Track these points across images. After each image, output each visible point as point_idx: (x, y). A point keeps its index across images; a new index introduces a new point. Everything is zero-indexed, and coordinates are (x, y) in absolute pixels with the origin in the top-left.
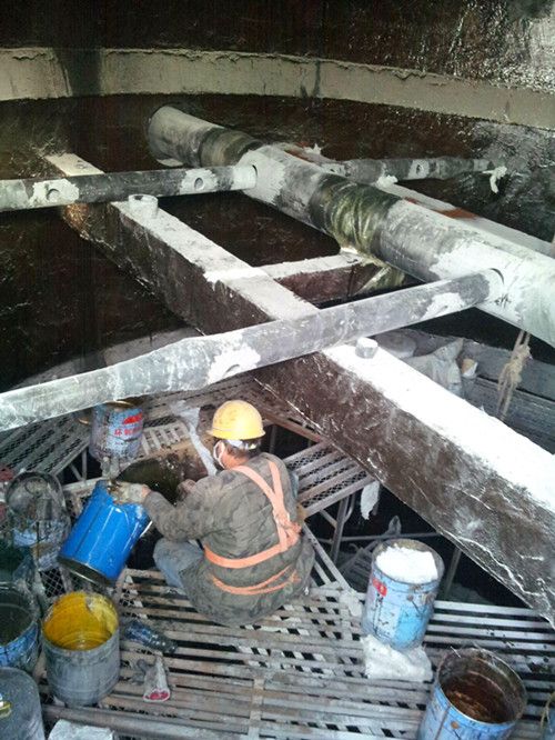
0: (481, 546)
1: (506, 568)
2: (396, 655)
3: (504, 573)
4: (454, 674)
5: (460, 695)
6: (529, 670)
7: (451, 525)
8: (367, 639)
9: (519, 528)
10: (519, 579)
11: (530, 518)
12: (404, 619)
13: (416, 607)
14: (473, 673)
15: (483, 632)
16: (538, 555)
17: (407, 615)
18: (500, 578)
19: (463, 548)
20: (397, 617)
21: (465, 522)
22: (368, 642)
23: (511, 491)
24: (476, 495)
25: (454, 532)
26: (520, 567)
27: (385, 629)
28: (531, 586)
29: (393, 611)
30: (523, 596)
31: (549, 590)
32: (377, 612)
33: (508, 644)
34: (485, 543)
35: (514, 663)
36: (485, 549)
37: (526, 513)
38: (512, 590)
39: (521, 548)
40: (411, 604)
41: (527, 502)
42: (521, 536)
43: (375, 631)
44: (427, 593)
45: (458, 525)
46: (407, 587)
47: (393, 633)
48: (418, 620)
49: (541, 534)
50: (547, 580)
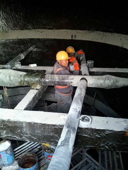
0: (8, 135)
1: (15, 136)
2: (11, 167)
3: (15, 138)
4: (22, 162)
5: (27, 165)
6: (38, 150)
7: (1, 135)
8: (3, 168)
9: (12, 127)
10: (18, 137)
11: (13, 124)
12: (8, 158)
13: (9, 154)
14: (26, 159)
15: (27, 149)
16: (19, 130)
17: (8, 157)
18: (15, 139)
19: (5, 138)
20: (6, 159)
21: (3, 133)
22: (3, 169)
23: (7, 121)
24: (1, 126)
25: (2, 136)
26: (17, 135)
27: (5, 163)
28: (21, 137)
29: (5, 158)
30: (21, 140)
31: (24, 135)
32: (2, 161)
33: (32, 148)
34: (9, 134)
35: (35, 151)
36: (9, 135)
37: (12, 124)
38: (18, 140)
39: (15, 131)
40: (7, 154)
41: (11, 122)
42: (14, 129)
43: (4, 165)
44: (10, 150)
45: (2, 134)
46: (5, 151)
47: (7, 163)
48: (11, 156)
49: (17, 126)
50: (23, 134)
